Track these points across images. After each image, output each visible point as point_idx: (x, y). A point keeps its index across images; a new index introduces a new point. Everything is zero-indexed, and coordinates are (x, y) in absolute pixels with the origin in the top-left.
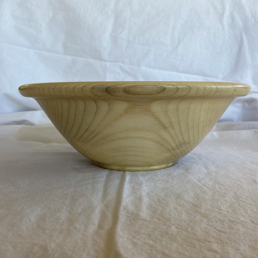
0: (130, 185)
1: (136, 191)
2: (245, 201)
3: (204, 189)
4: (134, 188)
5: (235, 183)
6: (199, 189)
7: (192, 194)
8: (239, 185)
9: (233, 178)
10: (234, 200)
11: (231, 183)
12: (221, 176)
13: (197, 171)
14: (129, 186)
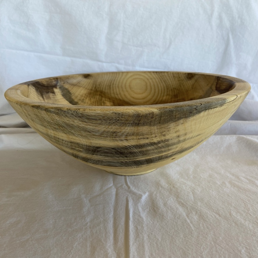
0: (133, 225)
1: (139, 234)
2: (221, 244)
3: (191, 227)
4: (137, 228)
5: (215, 217)
6: (187, 227)
7: (182, 236)
8: (218, 220)
9: (214, 209)
10: (213, 243)
11: (212, 216)
12: (205, 207)
13: (186, 200)
14: (133, 227)
